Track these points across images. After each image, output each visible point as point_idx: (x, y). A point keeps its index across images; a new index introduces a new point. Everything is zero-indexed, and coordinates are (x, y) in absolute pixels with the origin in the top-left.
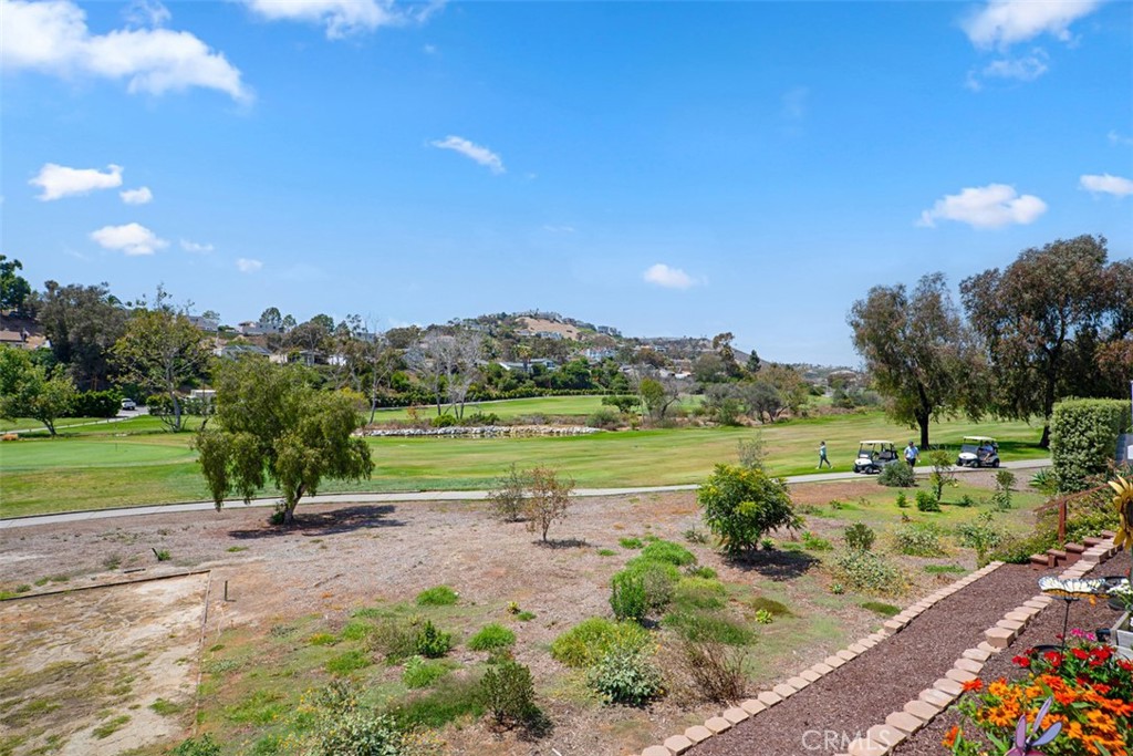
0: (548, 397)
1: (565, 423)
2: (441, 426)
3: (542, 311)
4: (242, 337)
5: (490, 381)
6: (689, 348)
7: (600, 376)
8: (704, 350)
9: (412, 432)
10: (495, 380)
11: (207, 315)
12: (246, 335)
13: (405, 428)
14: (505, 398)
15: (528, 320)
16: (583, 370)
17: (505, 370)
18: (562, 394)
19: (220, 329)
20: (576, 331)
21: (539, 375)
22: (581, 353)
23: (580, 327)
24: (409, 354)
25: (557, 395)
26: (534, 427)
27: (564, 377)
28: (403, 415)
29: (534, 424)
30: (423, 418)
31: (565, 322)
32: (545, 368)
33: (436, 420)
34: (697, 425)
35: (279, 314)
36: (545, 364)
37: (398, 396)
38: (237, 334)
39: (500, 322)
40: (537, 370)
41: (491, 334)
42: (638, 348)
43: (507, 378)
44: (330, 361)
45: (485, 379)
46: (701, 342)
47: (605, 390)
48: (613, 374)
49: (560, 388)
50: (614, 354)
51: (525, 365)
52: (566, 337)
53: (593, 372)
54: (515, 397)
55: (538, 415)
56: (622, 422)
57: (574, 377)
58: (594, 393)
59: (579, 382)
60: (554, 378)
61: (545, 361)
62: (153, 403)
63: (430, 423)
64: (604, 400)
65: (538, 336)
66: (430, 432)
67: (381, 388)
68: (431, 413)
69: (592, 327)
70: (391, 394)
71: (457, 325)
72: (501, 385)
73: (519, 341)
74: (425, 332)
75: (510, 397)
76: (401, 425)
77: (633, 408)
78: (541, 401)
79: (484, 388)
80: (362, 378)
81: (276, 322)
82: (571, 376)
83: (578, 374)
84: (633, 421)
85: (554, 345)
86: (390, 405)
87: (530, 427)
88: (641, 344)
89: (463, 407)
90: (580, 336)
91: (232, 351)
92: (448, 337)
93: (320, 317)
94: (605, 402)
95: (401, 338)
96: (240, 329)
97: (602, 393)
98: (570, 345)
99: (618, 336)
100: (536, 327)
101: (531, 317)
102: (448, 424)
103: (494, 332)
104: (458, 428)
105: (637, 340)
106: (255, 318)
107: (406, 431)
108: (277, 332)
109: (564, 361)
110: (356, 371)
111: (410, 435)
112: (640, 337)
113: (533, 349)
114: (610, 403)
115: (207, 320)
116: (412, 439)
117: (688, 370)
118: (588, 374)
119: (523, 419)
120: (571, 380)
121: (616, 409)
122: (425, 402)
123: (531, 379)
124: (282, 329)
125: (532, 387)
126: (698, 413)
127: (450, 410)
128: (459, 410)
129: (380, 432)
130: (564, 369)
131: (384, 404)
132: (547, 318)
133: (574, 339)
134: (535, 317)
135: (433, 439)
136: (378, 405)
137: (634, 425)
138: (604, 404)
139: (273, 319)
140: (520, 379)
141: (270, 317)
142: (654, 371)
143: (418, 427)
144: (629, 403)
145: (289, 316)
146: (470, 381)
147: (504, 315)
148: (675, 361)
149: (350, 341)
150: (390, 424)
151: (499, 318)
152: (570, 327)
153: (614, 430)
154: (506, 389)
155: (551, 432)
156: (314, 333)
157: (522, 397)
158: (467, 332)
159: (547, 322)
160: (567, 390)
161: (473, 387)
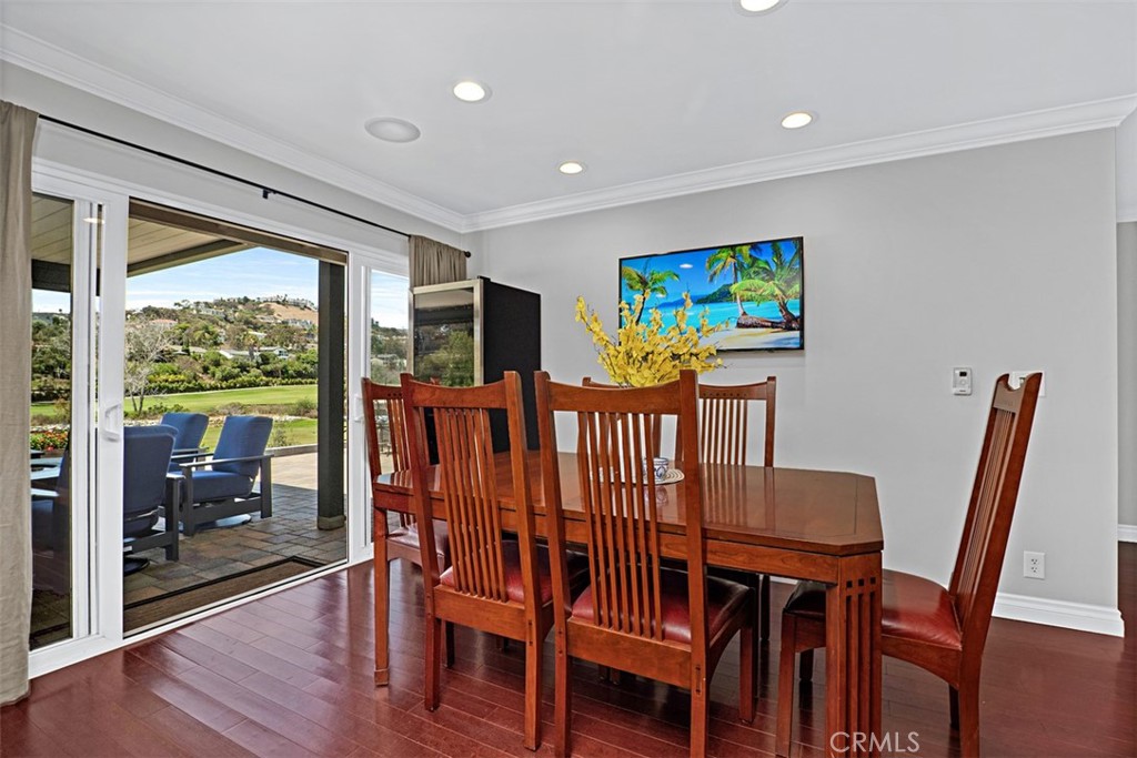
0: (275, 387)
1: (267, 412)
3: (291, 297)
5: (206, 370)
10: (212, 368)
13: (51, 423)
14: (222, 388)
15: (274, 306)
17: (225, 359)
18: (292, 384)
21: (267, 364)
25: (287, 384)
27: (298, 366)
28: (50, 410)
32: (276, 356)
36: (277, 352)
39: (240, 307)
40: (265, 360)
41: (226, 319)
43: (228, 368)
45: (198, 367)
49: (293, 377)
51: (251, 354)
54: (235, 387)
57: (308, 366)
59: (314, 371)
60: (285, 367)
61: (277, 349)
65: (285, 323)
71: (185, 308)
72: (219, 374)
74: (137, 315)
75: (229, 387)
78: (266, 391)
79: (195, 378)
82: (305, 365)
85: (292, 332)
86: (56, 397)
89: (142, 399)
92: (168, 321)
99: (374, 326)
100: (282, 314)
101: (278, 302)
103: (229, 317)
109: (303, 349)
113: (269, 337)
120: (305, 369)
123: (258, 368)
125: (257, 377)
128: (138, 403)
130: (298, 358)
132: (296, 304)
134: (284, 303)
140: (244, 368)
147: (246, 300)
151: (240, 303)
154: (225, 379)
157: (243, 386)
158: (194, 316)
159: (297, 309)
160: (298, 380)
161: (182, 377)
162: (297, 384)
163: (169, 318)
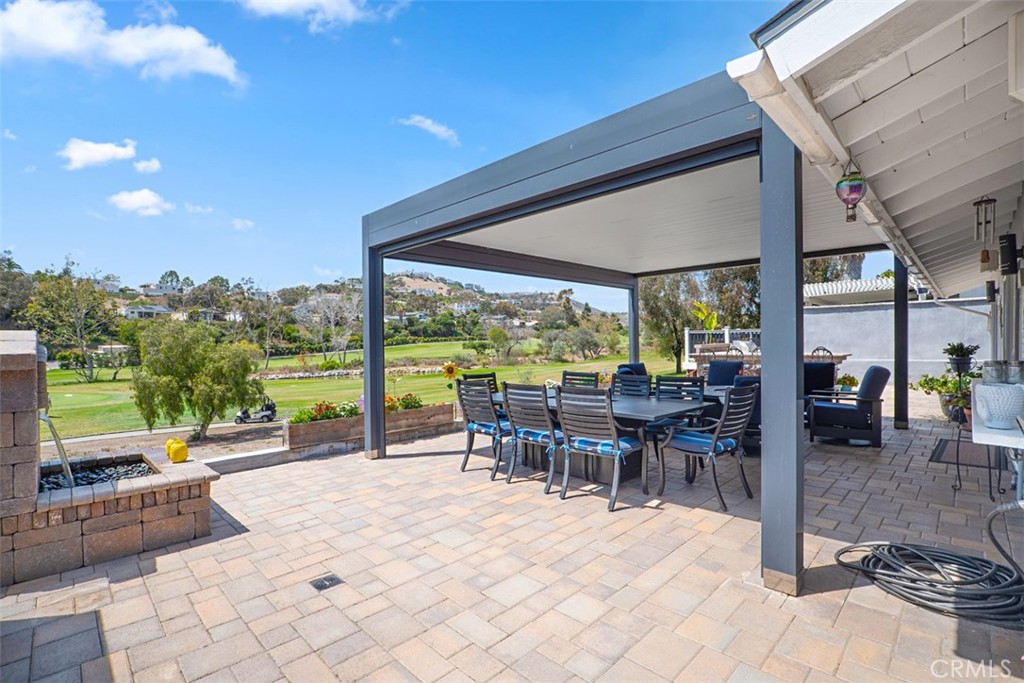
0: (420, 344)
1: (430, 364)
2: (327, 370)
3: (416, 271)
4: (143, 297)
6: (540, 301)
7: (464, 326)
8: (552, 302)
9: (301, 375)
11: (108, 278)
12: (147, 296)
13: (295, 372)
15: (405, 279)
16: (450, 321)
18: (432, 341)
19: (121, 290)
20: (446, 288)
21: (412, 326)
22: (451, 306)
23: (450, 284)
24: (298, 311)
25: (428, 341)
26: (404, 368)
27: (434, 327)
28: (294, 362)
29: (405, 365)
30: (310, 364)
31: (437, 280)
32: (418, 320)
33: (323, 365)
34: (534, 362)
35: (177, 277)
36: (418, 316)
37: (290, 346)
38: (138, 295)
40: (411, 322)
42: (498, 301)
44: (227, 317)
46: (550, 296)
47: (468, 337)
48: (475, 323)
49: (431, 336)
50: (477, 307)
51: (401, 318)
52: (438, 293)
53: (458, 322)
54: (392, 344)
55: (407, 359)
56: (476, 362)
57: (441, 327)
58: (459, 340)
59: (446, 331)
60: (425, 328)
61: (417, 314)
62: (63, 358)
63: (317, 367)
64: (464, 345)
65: (414, 292)
66: (317, 375)
67: (274, 340)
68: (318, 359)
69: (460, 285)
70: (283, 345)
71: (343, 284)
73: (397, 297)
74: (313, 290)
76: (292, 370)
77: (487, 351)
78: (414, 347)
80: (257, 331)
81: (174, 284)
82: (439, 326)
83: (445, 324)
84: (484, 361)
85: (426, 300)
86: (283, 354)
87: (401, 368)
88: (500, 298)
89: (345, 354)
90: (449, 292)
91: (136, 311)
92: (335, 295)
93: (216, 278)
94: (464, 346)
95: (291, 297)
96: (141, 291)
97: (465, 340)
98: (441, 300)
99: (481, 292)
100: (412, 285)
101: (408, 276)
102: (332, 368)
104: (341, 371)
105: (497, 295)
106: (154, 280)
107: (296, 375)
108: (176, 292)
109: (435, 314)
110: (252, 326)
111: (300, 378)
112: (500, 292)
113: (409, 304)
114: (468, 347)
115: (109, 283)
116: (300, 381)
117: (537, 319)
118: (453, 324)
119: (395, 362)
120: (439, 329)
121: (474, 352)
122: (312, 350)
123: (406, 329)
124: (181, 290)
125: (407, 336)
126: (537, 353)
127: (334, 357)
128: (342, 357)
129: (274, 376)
130: (434, 321)
131: (277, 353)
132: (420, 277)
133: (444, 294)
134: (411, 276)
135: (320, 380)
136: (271, 354)
137: (484, 364)
138: (464, 348)
139: (172, 281)
140: (396, 330)
141: (169, 279)
142: (508, 321)
143: (306, 371)
144: (484, 347)
145: (187, 278)
146: (351, 332)
148: (529, 312)
149: (245, 300)
150: (283, 370)
152: (441, 284)
153: (469, 368)
155: (419, 372)
156: (211, 292)
157: (398, 344)
158: (351, 290)
159: (421, 281)
160: (435, 338)
161: (356, 337)
162: (435, 341)
163: (334, 292)
